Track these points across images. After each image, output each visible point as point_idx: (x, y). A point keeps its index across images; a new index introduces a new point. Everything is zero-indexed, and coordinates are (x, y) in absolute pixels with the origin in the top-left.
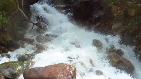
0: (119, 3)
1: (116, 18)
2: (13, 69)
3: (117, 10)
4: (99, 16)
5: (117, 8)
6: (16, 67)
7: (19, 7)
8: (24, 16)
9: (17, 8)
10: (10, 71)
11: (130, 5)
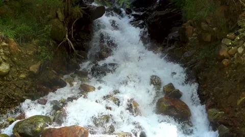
0: (195, 23)
1: (189, 44)
2: (35, 126)
3: (193, 33)
4: (173, 37)
5: (193, 30)
6: (38, 124)
7: (67, 36)
8: (71, 47)
9: (65, 37)
10: (32, 128)
11: (205, 29)
